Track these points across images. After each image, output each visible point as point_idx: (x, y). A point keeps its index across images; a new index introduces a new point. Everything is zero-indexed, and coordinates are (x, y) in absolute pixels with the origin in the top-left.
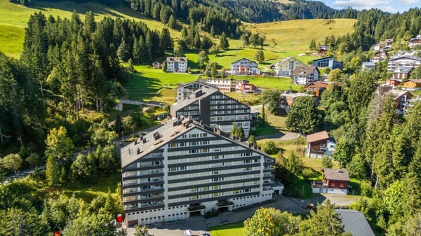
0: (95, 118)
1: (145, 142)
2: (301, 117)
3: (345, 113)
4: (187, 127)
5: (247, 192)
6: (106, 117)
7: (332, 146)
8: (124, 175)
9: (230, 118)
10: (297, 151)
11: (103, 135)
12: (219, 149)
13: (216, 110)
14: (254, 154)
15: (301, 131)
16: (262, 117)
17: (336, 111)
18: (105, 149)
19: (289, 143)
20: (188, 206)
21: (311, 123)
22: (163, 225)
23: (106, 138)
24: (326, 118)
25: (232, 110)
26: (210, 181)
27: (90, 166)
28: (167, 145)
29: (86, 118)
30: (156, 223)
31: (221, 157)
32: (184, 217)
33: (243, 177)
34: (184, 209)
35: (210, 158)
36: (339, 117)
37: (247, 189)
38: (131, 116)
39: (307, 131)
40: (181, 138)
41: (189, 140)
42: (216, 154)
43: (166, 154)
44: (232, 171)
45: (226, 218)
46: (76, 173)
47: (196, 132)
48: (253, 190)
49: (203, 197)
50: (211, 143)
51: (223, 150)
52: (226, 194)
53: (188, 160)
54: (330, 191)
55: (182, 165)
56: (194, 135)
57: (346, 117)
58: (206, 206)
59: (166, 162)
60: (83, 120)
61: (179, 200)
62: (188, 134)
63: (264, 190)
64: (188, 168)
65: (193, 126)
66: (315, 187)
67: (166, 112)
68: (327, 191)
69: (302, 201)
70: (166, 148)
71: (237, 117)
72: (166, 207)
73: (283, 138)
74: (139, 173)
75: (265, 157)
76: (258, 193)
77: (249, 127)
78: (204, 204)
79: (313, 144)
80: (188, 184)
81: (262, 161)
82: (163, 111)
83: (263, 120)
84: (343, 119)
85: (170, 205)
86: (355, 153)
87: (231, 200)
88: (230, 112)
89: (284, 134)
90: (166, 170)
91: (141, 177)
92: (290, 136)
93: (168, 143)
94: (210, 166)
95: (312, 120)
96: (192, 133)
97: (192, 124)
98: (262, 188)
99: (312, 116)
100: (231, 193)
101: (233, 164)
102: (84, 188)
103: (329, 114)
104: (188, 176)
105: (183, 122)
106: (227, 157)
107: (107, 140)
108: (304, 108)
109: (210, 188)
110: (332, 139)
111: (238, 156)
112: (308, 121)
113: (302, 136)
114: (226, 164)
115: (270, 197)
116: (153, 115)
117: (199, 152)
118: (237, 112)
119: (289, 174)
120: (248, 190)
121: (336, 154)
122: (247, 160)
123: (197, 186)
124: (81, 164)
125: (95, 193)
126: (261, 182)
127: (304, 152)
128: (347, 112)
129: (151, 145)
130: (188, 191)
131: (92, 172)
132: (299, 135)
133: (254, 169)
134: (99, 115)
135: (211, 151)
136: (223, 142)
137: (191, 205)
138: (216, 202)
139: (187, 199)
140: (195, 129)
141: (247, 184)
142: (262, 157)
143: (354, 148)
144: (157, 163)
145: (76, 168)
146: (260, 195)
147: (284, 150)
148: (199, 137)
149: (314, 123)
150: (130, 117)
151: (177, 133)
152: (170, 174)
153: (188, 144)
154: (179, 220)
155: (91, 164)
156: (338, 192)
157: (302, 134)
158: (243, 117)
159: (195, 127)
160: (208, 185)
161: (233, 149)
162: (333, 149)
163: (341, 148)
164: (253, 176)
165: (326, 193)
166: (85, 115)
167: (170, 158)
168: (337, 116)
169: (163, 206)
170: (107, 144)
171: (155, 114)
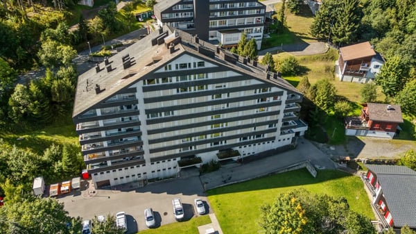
0: (52, 19)
1: (110, 70)
2: (334, 21)
3: (391, 12)
4: (173, 51)
5: (259, 138)
6: (67, 16)
7: (377, 66)
8: (79, 127)
9: (237, 22)
10: (326, 70)
11: (54, 51)
12: (223, 84)
13: (217, 11)
14: (274, 90)
15: (331, 40)
16: (279, 19)
17: (378, 9)
18: (59, 73)
19: (314, 59)
20: (178, 159)
21: (346, 29)
22: (145, 185)
23: (59, 56)
24: (363, 19)
25: (240, 10)
26: (209, 128)
27: (36, 102)
28: (142, 82)
29: (39, 19)
30: (136, 181)
31: (224, 96)
32: (173, 172)
33: (254, 121)
34: (173, 163)
35: (209, 98)
36: (383, 19)
37: (258, 134)
38: (101, 16)
39: (338, 40)
40: (163, 70)
41: (176, 74)
42: (218, 93)
43: (140, 95)
44: (240, 114)
45: (230, 174)
46: (18, 112)
47: (186, 59)
48: (266, 136)
49: (199, 147)
50: (211, 76)
51: (228, 85)
52: (229, 142)
53: (175, 103)
54: (370, 134)
55: (167, 110)
56: (184, 66)
57: (391, 18)
58: (202, 158)
59: (142, 107)
60: (33, 23)
61: (166, 153)
62: (173, 64)
63: (281, 134)
64: (176, 113)
65: (182, 50)
66: (352, 128)
67: (149, 9)
68: (366, 133)
69: (332, 148)
70: (140, 86)
71: (246, 21)
72: (148, 163)
73: (306, 51)
74: (101, 123)
75: (289, 92)
76: (273, 139)
77: (261, 34)
78: (199, 155)
79: (350, 63)
80: (177, 133)
81: (284, 98)
82: (145, 7)
83: (281, 24)
84: (388, 22)
85: (153, 161)
86: (408, 77)
87: (237, 148)
88: (236, 13)
89: (308, 45)
90: (142, 117)
91: (106, 128)
92: (316, 48)
93: (143, 78)
94: (209, 108)
95: (349, 24)
96: (179, 61)
97: (179, 46)
98: (279, 131)
99: (350, 19)
100: (238, 141)
101: (242, 104)
102: (34, 130)
103: (369, 13)
104: (176, 123)
105: (167, 40)
106: (233, 95)
107: (61, 59)
108: (340, 6)
109: (209, 137)
110: (378, 57)
111: (251, 93)
112: (344, 27)
113: (331, 47)
114: (232, 105)
115: (289, 142)
116: (132, 16)
117: (193, 91)
118: (247, 12)
119: (317, 111)
120: (260, 136)
121: (381, 78)
122: (263, 98)
123: (190, 136)
124: (22, 98)
125: (49, 138)
126: (279, 125)
127: (334, 71)
128: (394, 10)
129: (117, 78)
130: (177, 142)
131: (42, 109)
132: (327, 45)
133: (270, 109)
134: (57, 15)
135: (211, 87)
136: (229, 74)
137: (182, 158)
138: (217, 152)
139: (177, 151)
140: (186, 56)
141: (259, 129)
142: (285, 92)
143: (408, 69)
144: (129, 107)
145: (17, 104)
146: (276, 141)
147: (309, 70)
148: (192, 68)
149: (352, 29)
150: (99, 19)
151: (156, 61)
152: (149, 122)
153: (174, 80)
154: (166, 178)
155: (38, 99)
156: (382, 135)
157: (332, 44)
158: (254, 20)
159: (185, 53)
160: (206, 133)
161: (243, 83)
162: (378, 71)
163: (391, 70)
164: (268, 118)
165: (365, 136)
166: (37, 15)
167: (147, 101)
168: (380, 16)
169: (143, 163)
170: (63, 65)
171: (135, 13)
